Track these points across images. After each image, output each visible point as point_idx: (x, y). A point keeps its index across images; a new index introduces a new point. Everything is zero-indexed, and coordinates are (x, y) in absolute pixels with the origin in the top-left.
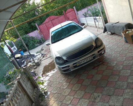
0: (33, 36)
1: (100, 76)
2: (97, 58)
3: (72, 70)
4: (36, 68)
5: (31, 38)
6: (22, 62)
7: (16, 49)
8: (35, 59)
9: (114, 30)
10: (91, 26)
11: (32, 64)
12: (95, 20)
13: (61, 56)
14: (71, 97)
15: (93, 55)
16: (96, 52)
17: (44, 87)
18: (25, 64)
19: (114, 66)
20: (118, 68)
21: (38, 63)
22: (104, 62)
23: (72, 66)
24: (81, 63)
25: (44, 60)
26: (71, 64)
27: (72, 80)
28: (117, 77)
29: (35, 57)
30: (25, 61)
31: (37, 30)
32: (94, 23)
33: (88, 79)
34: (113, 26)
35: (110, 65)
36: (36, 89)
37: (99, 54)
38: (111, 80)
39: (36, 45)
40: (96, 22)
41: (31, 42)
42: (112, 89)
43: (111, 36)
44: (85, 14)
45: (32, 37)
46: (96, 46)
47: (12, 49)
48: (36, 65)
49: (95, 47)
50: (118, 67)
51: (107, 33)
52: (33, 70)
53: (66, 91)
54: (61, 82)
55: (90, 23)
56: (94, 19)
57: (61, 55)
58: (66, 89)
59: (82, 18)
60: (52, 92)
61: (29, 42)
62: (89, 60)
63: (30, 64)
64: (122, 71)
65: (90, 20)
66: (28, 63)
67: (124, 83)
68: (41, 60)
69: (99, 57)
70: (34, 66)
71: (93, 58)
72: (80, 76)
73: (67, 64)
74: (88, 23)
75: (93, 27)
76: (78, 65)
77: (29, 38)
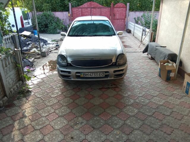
0: (60, 18)
1: (102, 101)
2: (110, 78)
3: (72, 79)
4: (39, 58)
5: (56, 19)
6: (27, 43)
7: (31, 24)
8: (45, 46)
9: (155, 55)
10: (136, 38)
11: (37, 51)
12: (144, 32)
13: (67, 56)
14: (51, 110)
15: (106, 72)
16: (111, 70)
17: (31, 85)
18: (28, 48)
19: (124, 97)
20: (127, 102)
21: (44, 53)
22: (118, 87)
23: (74, 74)
24: (87, 76)
25: (55, 53)
26: (73, 71)
27: (68, 91)
28: (118, 111)
29: (46, 45)
30: (31, 43)
31: (67, 13)
32: (141, 35)
33: (86, 98)
34: (156, 49)
35: (121, 94)
36: (21, 82)
37: (115, 75)
38: (109, 112)
39: (58, 31)
40: (144, 35)
41: (54, 24)
42: (102, 122)
43: (149, 60)
44: (137, 19)
45: (58, 18)
46: (116, 63)
47: (25, 21)
48: (41, 55)
49: (114, 64)
50: (128, 100)
51: (148, 55)
52: (33, 59)
53: (51, 100)
54: (54, 87)
55: (137, 33)
56: (143, 29)
57: (68, 54)
58: (53, 97)
59: (132, 22)
60: (36, 94)
61: (51, 23)
62: (98, 76)
63: (34, 49)
64: (128, 107)
65: (139, 29)
66: (33, 48)
67: (120, 121)
68: (50, 51)
69: (113, 78)
70: (38, 54)
71: (104, 76)
72: (80, 91)
73: (68, 69)
74: (135, 31)
75: (138, 40)
76: (82, 76)
77: (54, 18)
